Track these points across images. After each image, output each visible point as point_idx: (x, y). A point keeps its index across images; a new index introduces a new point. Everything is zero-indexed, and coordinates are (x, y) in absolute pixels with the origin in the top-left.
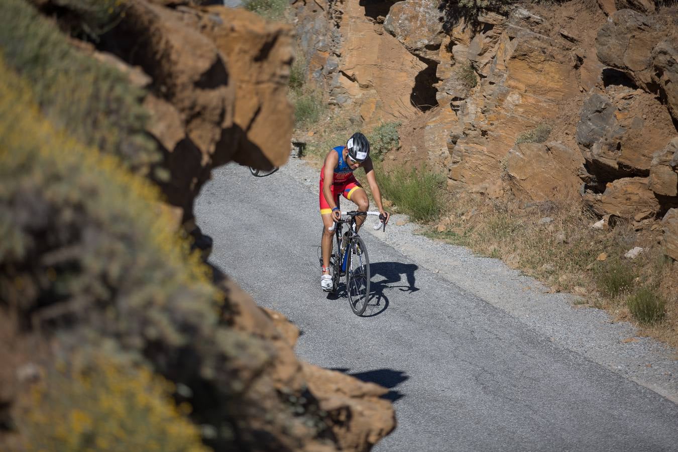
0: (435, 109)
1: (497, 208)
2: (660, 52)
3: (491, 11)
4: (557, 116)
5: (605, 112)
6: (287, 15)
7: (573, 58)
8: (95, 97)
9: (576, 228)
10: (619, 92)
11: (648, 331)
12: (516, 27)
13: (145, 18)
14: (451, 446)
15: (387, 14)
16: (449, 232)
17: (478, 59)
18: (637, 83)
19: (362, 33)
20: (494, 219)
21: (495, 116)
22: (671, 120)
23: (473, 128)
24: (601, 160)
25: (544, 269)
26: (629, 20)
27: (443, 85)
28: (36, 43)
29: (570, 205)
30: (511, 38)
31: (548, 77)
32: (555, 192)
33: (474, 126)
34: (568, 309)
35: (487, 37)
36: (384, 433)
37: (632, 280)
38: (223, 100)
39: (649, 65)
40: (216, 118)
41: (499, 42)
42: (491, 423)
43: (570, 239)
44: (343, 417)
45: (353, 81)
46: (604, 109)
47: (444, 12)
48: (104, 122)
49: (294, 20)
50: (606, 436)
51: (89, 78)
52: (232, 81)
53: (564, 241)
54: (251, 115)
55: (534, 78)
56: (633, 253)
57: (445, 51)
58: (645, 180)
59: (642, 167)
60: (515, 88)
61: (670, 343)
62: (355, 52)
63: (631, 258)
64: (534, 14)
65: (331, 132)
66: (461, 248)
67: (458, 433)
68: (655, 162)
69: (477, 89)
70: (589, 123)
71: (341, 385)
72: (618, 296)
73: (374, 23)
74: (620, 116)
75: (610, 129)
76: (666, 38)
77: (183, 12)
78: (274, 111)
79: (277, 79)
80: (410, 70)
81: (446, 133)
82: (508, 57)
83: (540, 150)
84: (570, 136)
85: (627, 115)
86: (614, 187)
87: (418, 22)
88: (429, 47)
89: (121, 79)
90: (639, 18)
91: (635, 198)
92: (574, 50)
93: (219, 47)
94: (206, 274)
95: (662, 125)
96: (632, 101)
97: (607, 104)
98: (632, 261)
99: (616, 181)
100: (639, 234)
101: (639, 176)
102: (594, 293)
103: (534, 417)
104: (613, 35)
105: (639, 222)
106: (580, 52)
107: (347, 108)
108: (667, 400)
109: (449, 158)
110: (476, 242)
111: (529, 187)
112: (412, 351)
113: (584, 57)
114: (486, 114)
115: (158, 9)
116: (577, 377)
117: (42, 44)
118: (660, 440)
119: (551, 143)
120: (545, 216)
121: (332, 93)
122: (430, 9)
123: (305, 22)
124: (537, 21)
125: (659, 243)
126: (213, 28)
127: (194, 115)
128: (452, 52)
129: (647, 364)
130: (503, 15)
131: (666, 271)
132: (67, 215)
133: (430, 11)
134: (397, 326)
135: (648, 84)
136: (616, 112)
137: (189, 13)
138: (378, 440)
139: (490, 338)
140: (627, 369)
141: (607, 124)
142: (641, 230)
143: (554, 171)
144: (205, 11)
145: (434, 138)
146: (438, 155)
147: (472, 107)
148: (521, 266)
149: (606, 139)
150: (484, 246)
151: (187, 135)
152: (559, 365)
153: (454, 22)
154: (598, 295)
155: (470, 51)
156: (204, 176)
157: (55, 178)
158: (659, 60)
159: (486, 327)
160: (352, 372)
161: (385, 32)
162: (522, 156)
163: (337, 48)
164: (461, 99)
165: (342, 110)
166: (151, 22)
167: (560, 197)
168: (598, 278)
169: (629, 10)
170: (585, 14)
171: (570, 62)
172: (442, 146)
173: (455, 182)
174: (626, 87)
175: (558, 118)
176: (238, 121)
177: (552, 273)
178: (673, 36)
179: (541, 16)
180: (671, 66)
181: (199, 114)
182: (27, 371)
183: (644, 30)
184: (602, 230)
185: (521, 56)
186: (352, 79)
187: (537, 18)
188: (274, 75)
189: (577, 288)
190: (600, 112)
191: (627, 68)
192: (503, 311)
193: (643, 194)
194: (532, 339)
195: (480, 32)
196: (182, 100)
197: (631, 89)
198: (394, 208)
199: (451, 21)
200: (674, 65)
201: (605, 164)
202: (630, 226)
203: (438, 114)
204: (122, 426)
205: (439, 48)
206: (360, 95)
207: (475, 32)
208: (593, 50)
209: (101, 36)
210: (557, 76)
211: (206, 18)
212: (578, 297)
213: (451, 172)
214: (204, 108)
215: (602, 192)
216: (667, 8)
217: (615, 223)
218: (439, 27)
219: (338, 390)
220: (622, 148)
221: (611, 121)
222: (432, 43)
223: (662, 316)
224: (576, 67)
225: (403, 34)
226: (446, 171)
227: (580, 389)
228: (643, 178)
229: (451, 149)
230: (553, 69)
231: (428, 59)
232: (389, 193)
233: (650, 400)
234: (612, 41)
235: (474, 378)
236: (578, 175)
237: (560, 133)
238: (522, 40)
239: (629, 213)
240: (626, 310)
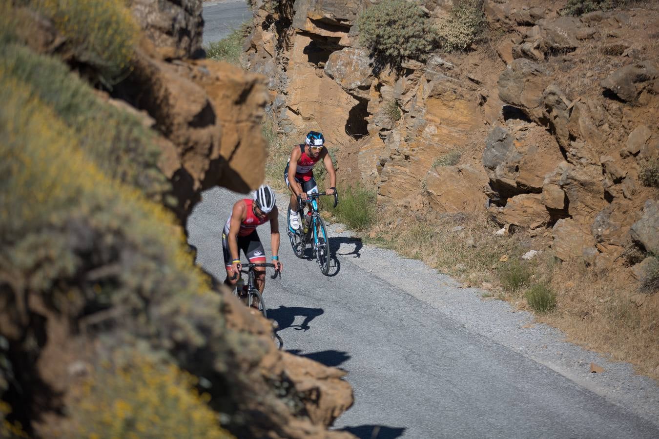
0: (366, 138)
1: (419, 219)
2: (550, 93)
3: (412, 59)
4: (466, 143)
5: (505, 141)
6: (241, 60)
7: (478, 97)
8: (117, 138)
9: (483, 235)
10: (516, 125)
11: (543, 319)
12: (433, 72)
13: (148, 71)
14: (388, 414)
15: (327, 60)
16: (379, 238)
17: (402, 97)
18: (531, 118)
19: (305, 76)
20: (416, 227)
21: (416, 144)
22: (559, 148)
23: (398, 154)
24: (503, 180)
25: (458, 268)
26: (524, 67)
27: (373, 118)
28: (69, 94)
29: (477, 216)
30: (428, 81)
31: (458, 112)
32: (465, 206)
33: (398, 152)
34: (478, 301)
35: (409, 80)
36: (344, 408)
37: (528, 277)
38: (212, 137)
39: (541, 104)
40: (206, 152)
41: (419, 84)
42: (420, 395)
43: (478, 244)
44: (314, 397)
45: (298, 115)
46: (505, 139)
47: (373, 60)
48: (125, 159)
49: (247, 64)
50: (513, 405)
51: (112, 122)
52: (219, 122)
53: (473, 246)
54: (232, 148)
55: (447, 113)
56: (529, 255)
57: (374, 91)
58: (539, 196)
59: (536, 185)
60: (431, 121)
61: (560, 328)
62: (299, 91)
63: (527, 259)
64: (447, 62)
65: (280, 156)
66: (389, 251)
67: (393, 404)
68: (546, 181)
69: (401, 121)
70: (493, 150)
71: (309, 369)
72: (518, 291)
73: (316, 68)
74: (518, 144)
75: (510, 155)
76: (554, 82)
77: (178, 65)
78: (251, 145)
79: (253, 119)
80: (345, 106)
81: (376, 157)
82: (426, 96)
83: (452, 171)
84: (477, 160)
85: (523, 144)
86: (514, 201)
87: (352, 67)
88: (361, 88)
89: (137, 123)
90: (532, 65)
91: (530, 211)
92: (479, 91)
93: (207, 93)
94: (207, 281)
95: (552, 151)
96: (527, 132)
97: (507, 135)
98: (528, 261)
99: (515, 196)
100: (534, 239)
101: (534, 193)
102: (498, 288)
103: (455, 390)
104: (512, 79)
105: (533, 230)
106: (484, 92)
107: (292, 137)
108: (559, 375)
109: (378, 177)
110: (402, 246)
111: (444, 202)
112: (353, 336)
113: (487, 96)
114: (408, 142)
115: (158, 63)
116: (487, 357)
117: (74, 95)
118: (555, 407)
119: (462, 166)
120: (457, 225)
121: (279, 124)
122: (362, 57)
123: (256, 66)
124: (449, 67)
125: (550, 247)
126: (201, 78)
127: (188, 149)
128: (380, 92)
129: (543, 345)
130: (421, 62)
131: (556, 270)
132: (109, 239)
133: (362, 59)
134: (340, 315)
135: (540, 119)
136: (515, 141)
137: (182, 66)
138: (340, 414)
139: (415, 326)
140: (527, 350)
141: (507, 151)
142: (536, 236)
143: (464, 188)
144: (195, 64)
145: (366, 161)
146: (369, 175)
147: (397, 136)
148: (439, 265)
149: (507, 163)
150: (408, 250)
151: (182, 165)
152: (472, 347)
153: (382, 67)
154: (501, 289)
155: (395, 91)
156: (196, 198)
157: (97, 208)
158: (549, 100)
159: (412, 316)
160: (304, 353)
161: (325, 75)
162: (438, 176)
163: (284, 88)
164: (387, 130)
165: (288, 138)
166: (153, 73)
167: (469, 209)
168: (501, 275)
169: (524, 59)
170: (487, 62)
171: (476, 100)
172: (372, 168)
173: (383, 197)
174: (522, 121)
175: (467, 145)
176: (223, 153)
177: (464, 271)
178: (560, 80)
179: (452, 63)
180: (559, 104)
181: (192, 148)
182: (77, 367)
183: (536, 75)
184: (504, 236)
185: (436, 95)
186: (297, 113)
187: (449, 64)
188: (251, 115)
189: (484, 284)
190: (502, 141)
191: (523, 106)
192: (425, 303)
193: (537, 207)
194: (449, 326)
195: (403, 76)
196: (178, 137)
197: (526, 123)
198: (334, 219)
199: (379, 66)
200: (561, 103)
201: (506, 183)
202: (526, 233)
203: (368, 141)
204: (157, 413)
205: (369, 88)
206: (304, 126)
207: (398, 75)
208: (494, 90)
209: (114, 86)
210: (465, 112)
211: (196, 70)
212: (486, 291)
213: (380, 189)
214: (196, 143)
215: (504, 206)
216: (554, 58)
217: (514, 231)
218: (370, 71)
219: (307, 373)
220: (519, 170)
221: (510, 148)
222: (363, 84)
223: (554, 306)
224: (481, 104)
225: (340, 77)
226: (376, 188)
227: (490, 366)
228: (536, 195)
229: (380, 171)
230: (462, 106)
231: (361, 98)
232: (329, 206)
233: (546, 375)
234: (511, 84)
235: (404, 358)
236: (484, 192)
237: (469, 158)
238: (437, 82)
239: (525, 222)
240: (525, 301)
